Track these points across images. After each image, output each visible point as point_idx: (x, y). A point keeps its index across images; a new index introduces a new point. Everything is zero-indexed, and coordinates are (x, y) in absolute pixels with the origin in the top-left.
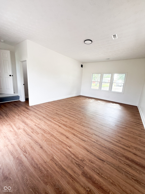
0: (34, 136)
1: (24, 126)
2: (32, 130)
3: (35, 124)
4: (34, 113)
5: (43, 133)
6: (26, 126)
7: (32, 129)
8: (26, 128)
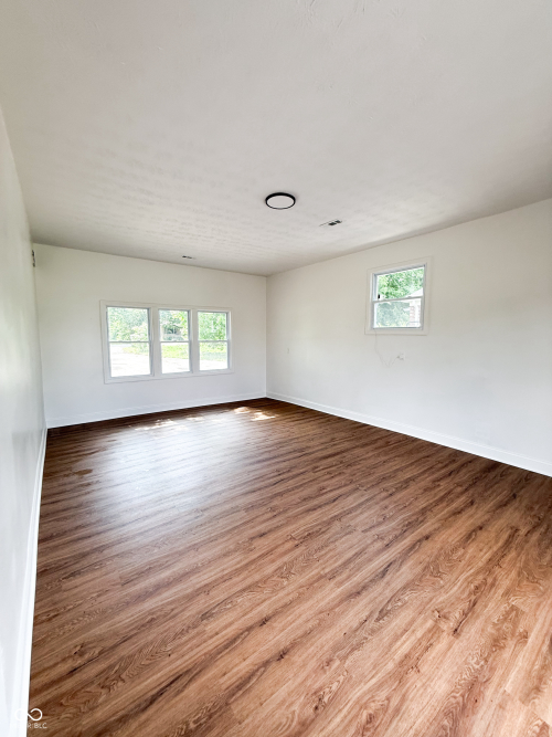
0: (538, 626)
1: (501, 707)
2: (511, 643)
3: (445, 639)
4: (277, 671)
5: (501, 591)
6: (489, 693)
7: (497, 643)
8: (508, 687)
